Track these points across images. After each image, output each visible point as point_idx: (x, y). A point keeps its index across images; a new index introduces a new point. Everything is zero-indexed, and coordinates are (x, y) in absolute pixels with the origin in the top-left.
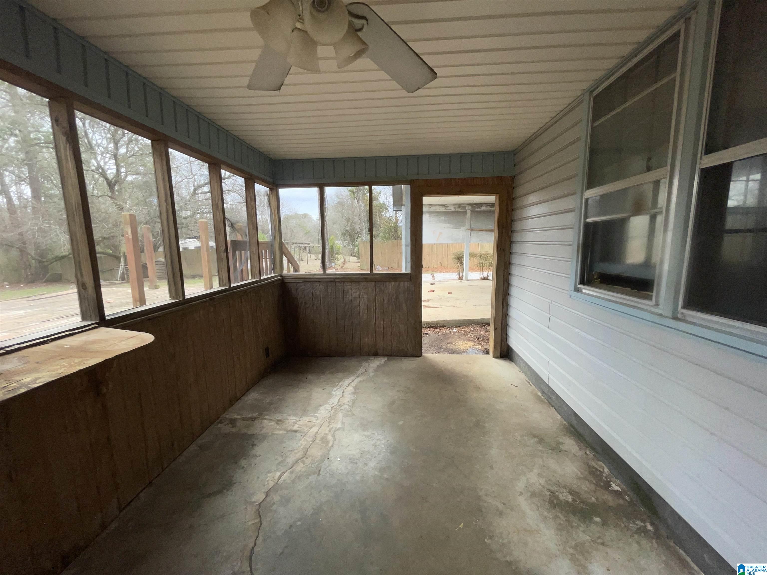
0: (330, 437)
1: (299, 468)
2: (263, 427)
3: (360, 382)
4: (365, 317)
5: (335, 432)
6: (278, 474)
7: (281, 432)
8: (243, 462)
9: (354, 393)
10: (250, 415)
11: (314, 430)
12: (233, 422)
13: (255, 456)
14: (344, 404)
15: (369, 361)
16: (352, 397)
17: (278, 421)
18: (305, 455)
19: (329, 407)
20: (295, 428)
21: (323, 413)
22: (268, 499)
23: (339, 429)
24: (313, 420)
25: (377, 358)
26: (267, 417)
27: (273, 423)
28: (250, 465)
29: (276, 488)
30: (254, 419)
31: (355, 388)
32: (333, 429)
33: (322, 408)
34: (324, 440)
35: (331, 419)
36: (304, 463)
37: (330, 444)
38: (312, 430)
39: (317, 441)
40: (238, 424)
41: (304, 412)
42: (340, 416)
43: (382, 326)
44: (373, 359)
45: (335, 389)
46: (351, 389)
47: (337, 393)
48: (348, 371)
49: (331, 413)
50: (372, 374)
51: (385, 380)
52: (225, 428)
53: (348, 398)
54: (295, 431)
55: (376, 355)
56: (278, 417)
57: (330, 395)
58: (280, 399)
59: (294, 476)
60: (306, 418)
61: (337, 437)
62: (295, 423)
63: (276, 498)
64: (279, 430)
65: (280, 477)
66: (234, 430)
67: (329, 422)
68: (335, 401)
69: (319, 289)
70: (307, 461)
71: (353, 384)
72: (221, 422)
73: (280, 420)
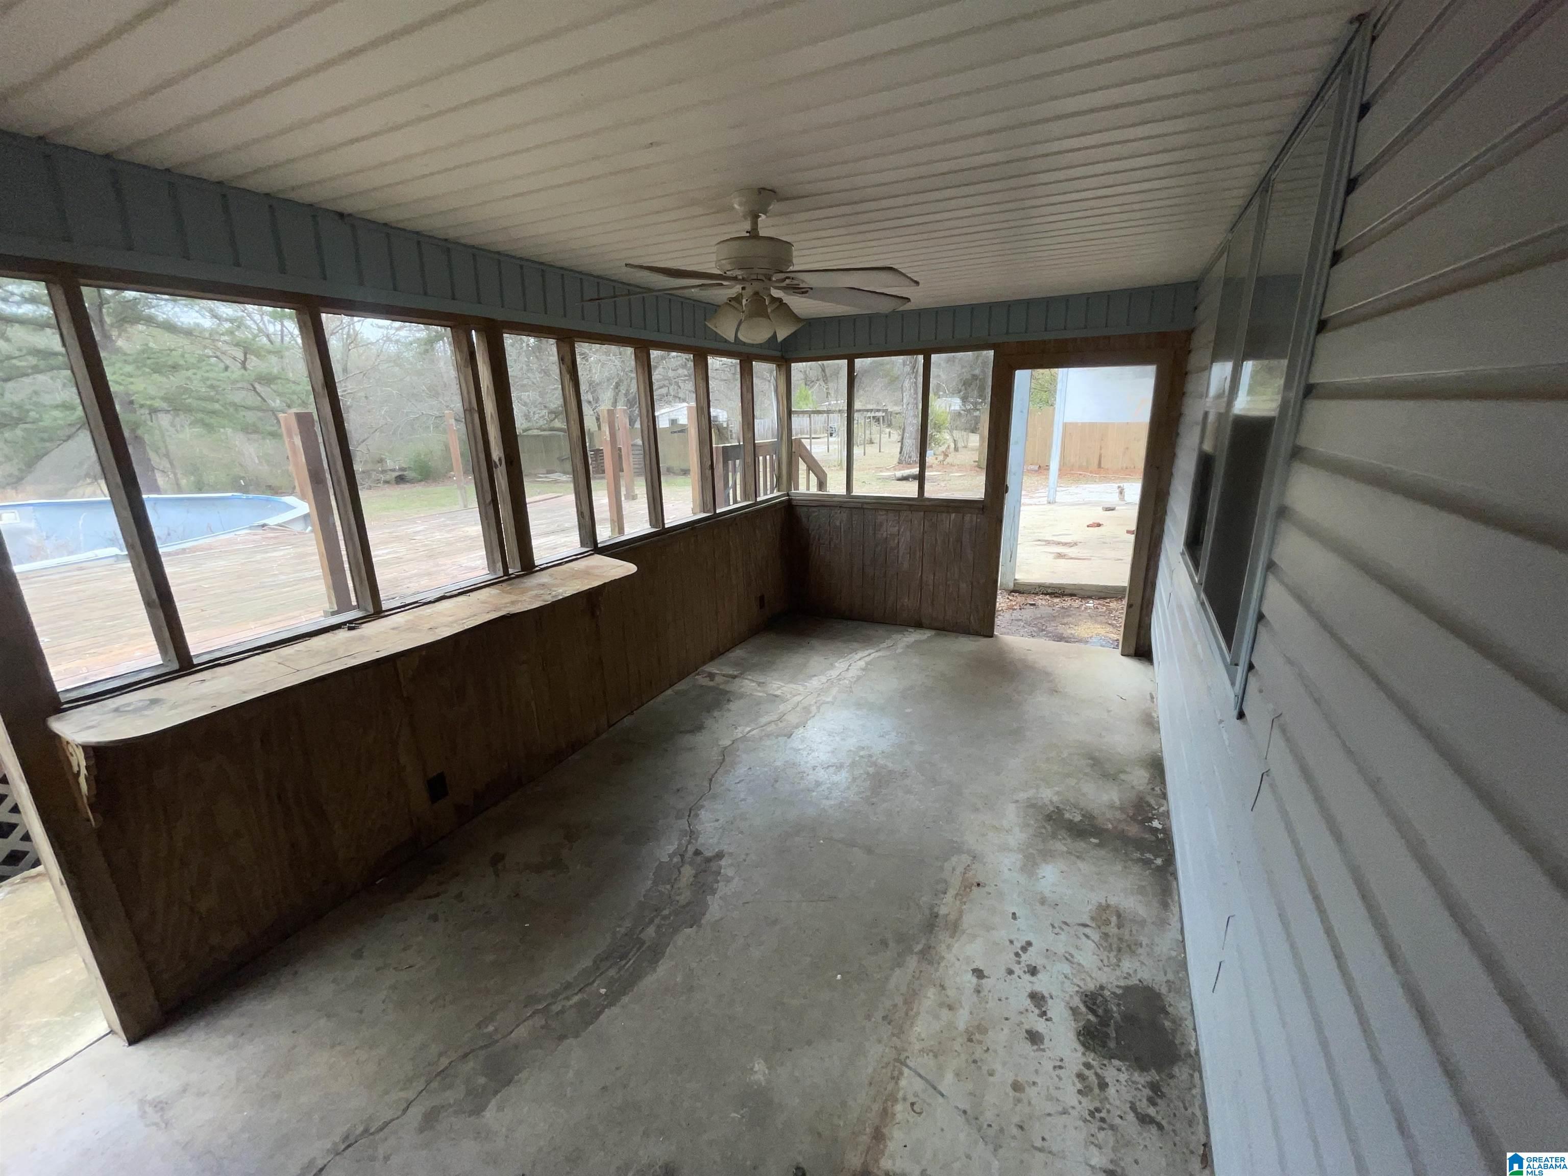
0: (814, 709)
1: (772, 728)
2: (742, 687)
3: (879, 657)
4: (906, 566)
5: (823, 703)
6: (749, 729)
7: (760, 694)
8: (716, 714)
9: (863, 670)
10: (731, 673)
11: (799, 698)
12: (711, 676)
13: (729, 710)
14: (845, 678)
15: (905, 633)
16: (860, 673)
17: (760, 683)
18: (780, 719)
19: (824, 679)
20: (778, 693)
21: (815, 683)
22: (735, 745)
23: (828, 703)
24: (801, 688)
25: (919, 631)
26: (750, 677)
27: (754, 684)
28: (723, 716)
29: (744, 738)
30: (734, 677)
31: (867, 664)
32: (821, 702)
33: (816, 678)
34: (807, 710)
35: (821, 691)
36: (777, 725)
37: (811, 715)
38: (796, 698)
39: (798, 709)
40: (716, 678)
41: (793, 680)
42: (834, 691)
43: (931, 582)
44: (913, 630)
45: (841, 660)
46: (862, 663)
47: (841, 665)
48: (867, 641)
49: (825, 686)
50: (899, 651)
51: (916, 660)
52: (702, 680)
53: (854, 672)
54: (776, 696)
55: (919, 625)
56: (761, 679)
57: (832, 666)
58: (769, 662)
59: (763, 734)
60: (794, 686)
61: (822, 710)
62: (779, 688)
63: (741, 746)
64: (759, 691)
65: (749, 732)
66: (711, 684)
67: (819, 694)
68: (834, 673)
69: (840, 518)
70: (781, 725)
71: (867, 659)
72: (698, 674)
73: (763, 683)
